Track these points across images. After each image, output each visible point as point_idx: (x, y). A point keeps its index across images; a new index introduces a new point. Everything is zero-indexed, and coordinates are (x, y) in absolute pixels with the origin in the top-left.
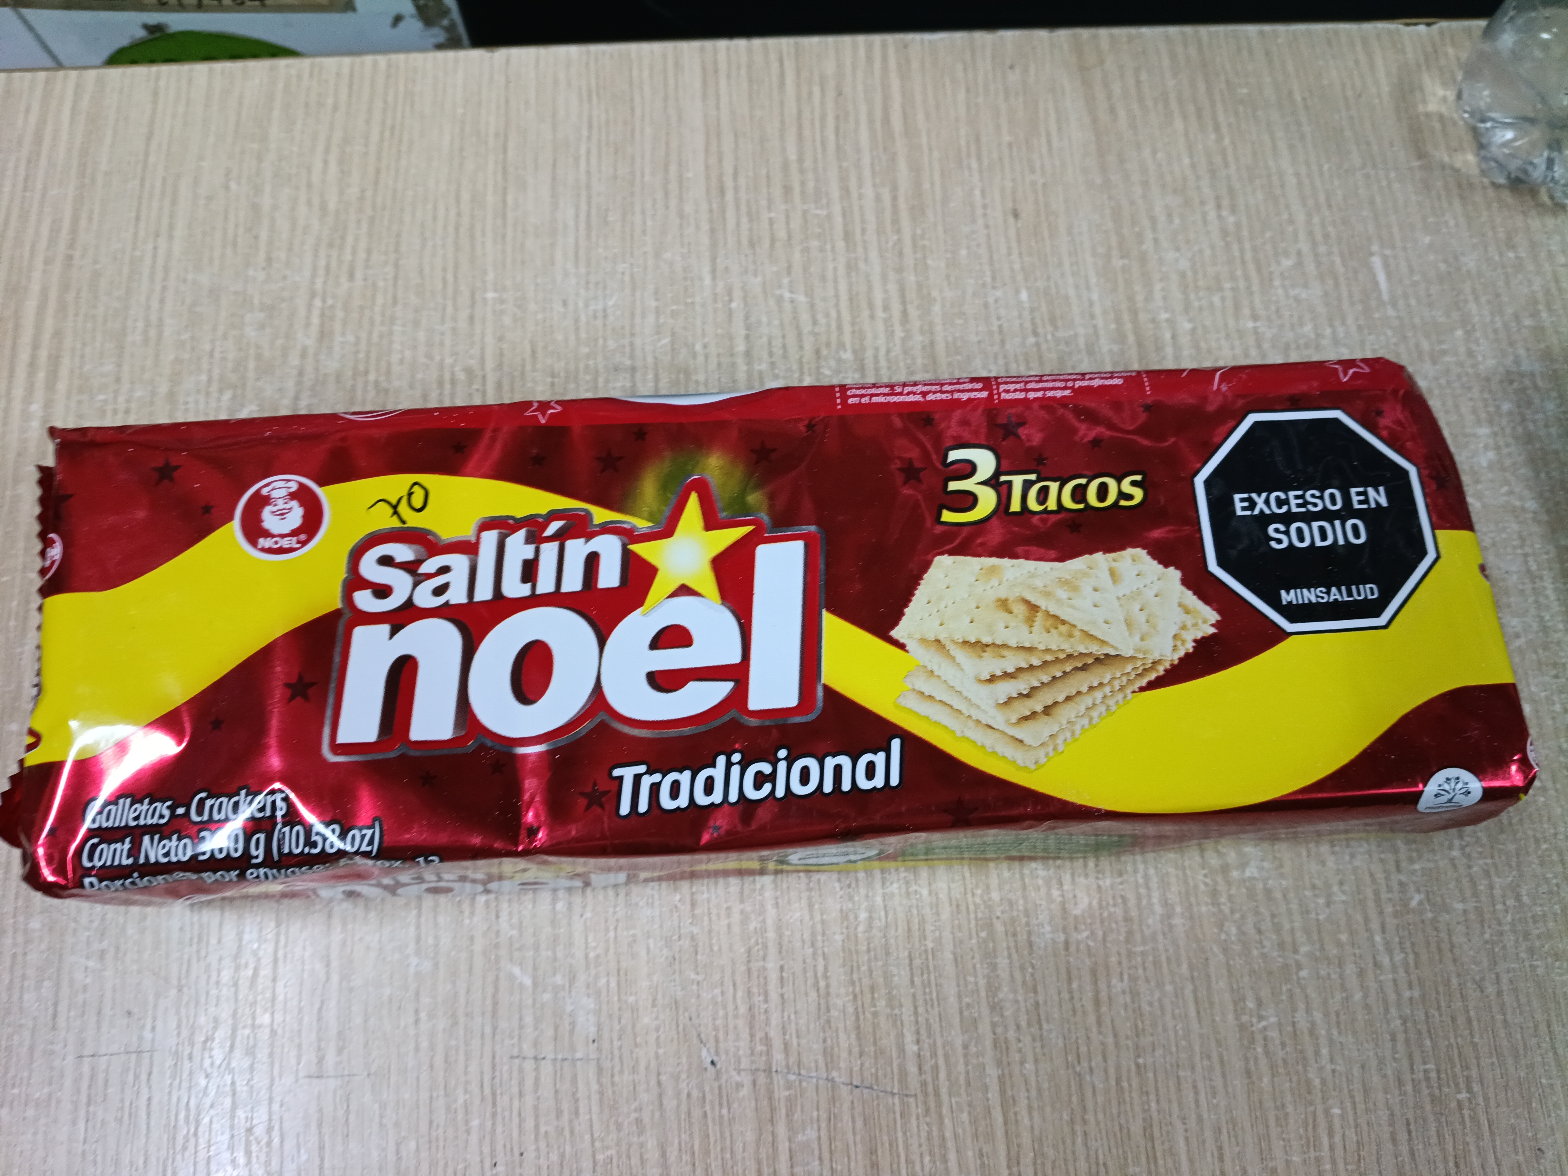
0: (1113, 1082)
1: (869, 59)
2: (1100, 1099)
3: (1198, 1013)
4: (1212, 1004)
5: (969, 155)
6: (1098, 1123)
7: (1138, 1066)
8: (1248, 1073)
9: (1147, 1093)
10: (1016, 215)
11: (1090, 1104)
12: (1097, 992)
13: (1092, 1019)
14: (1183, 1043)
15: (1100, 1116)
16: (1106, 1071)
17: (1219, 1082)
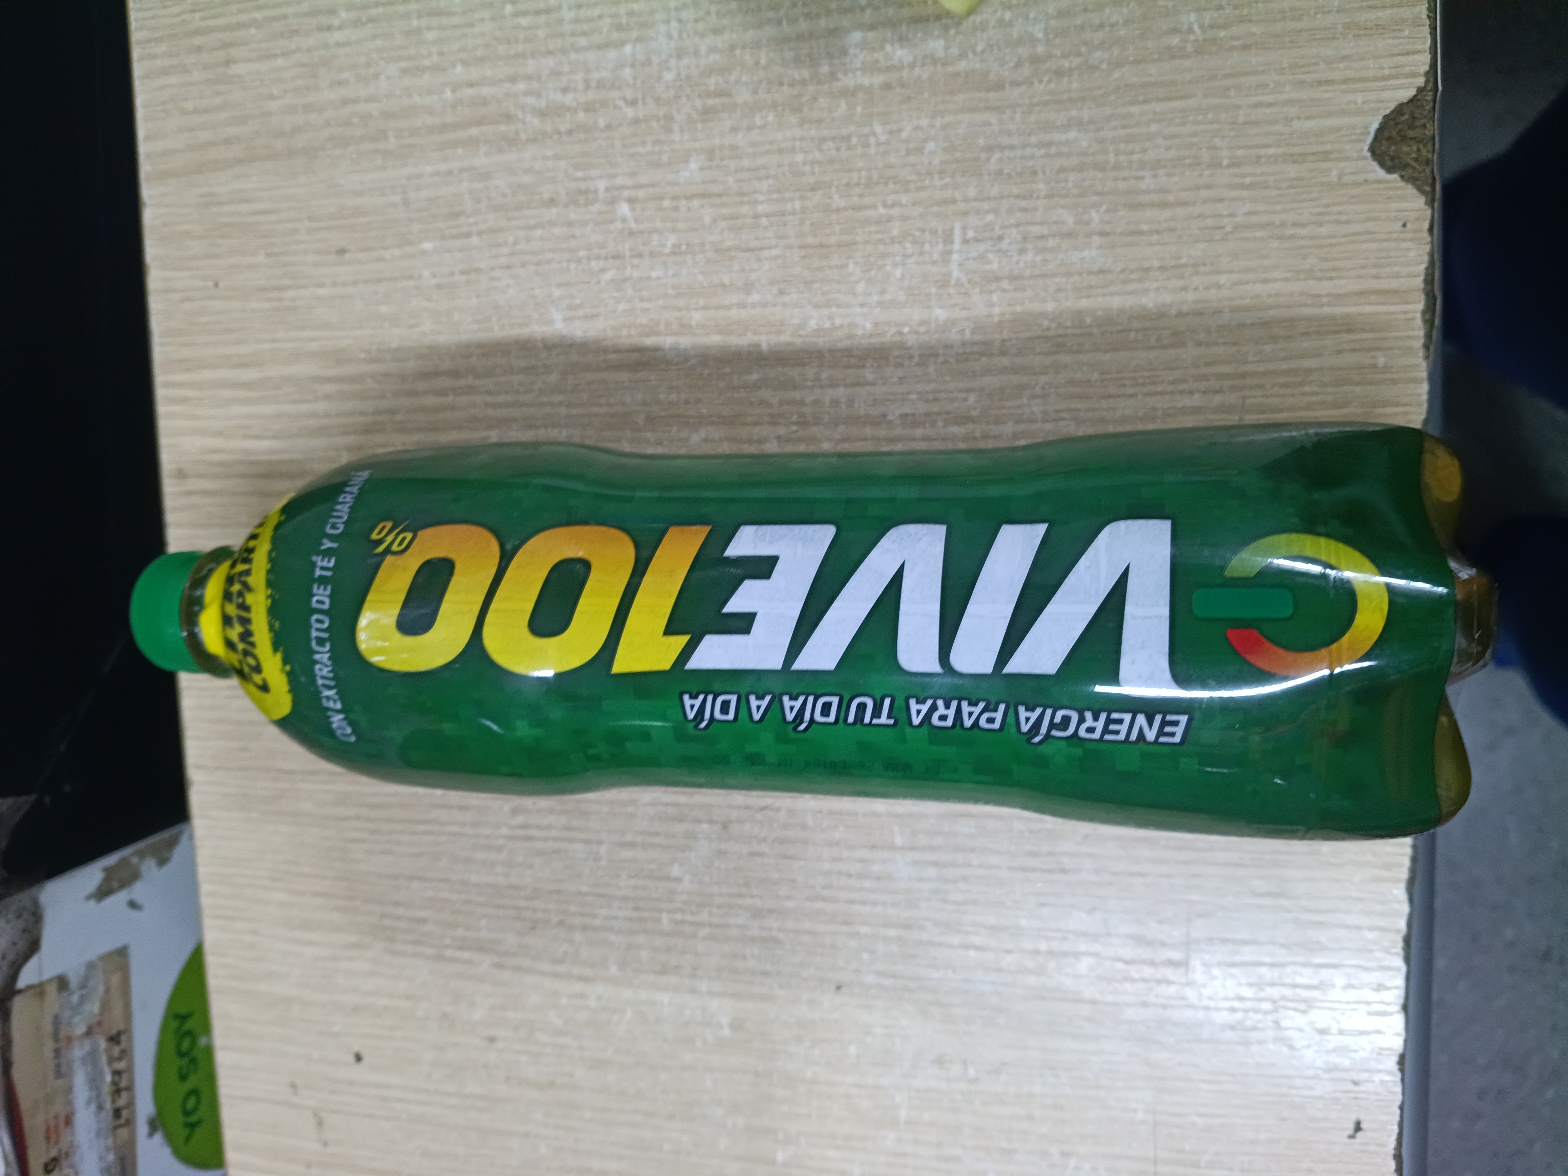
0: (1245, 193)
1: (183, 401)
2: (1260, 207)
3: (1181, 98)
4: (1173, 83)
5: (281, 300)
6: (1284, 211)
7: (1230, 166)
8: (1246, 47)
9: (1259, 157)
10: (342, 251)
11: (1264, 219)
12: (1152, 205)
13: (1179, 211)
14: (1210, 116)
15: (1278, 208)
16: (1234, 199)
17: (1252, 80)
